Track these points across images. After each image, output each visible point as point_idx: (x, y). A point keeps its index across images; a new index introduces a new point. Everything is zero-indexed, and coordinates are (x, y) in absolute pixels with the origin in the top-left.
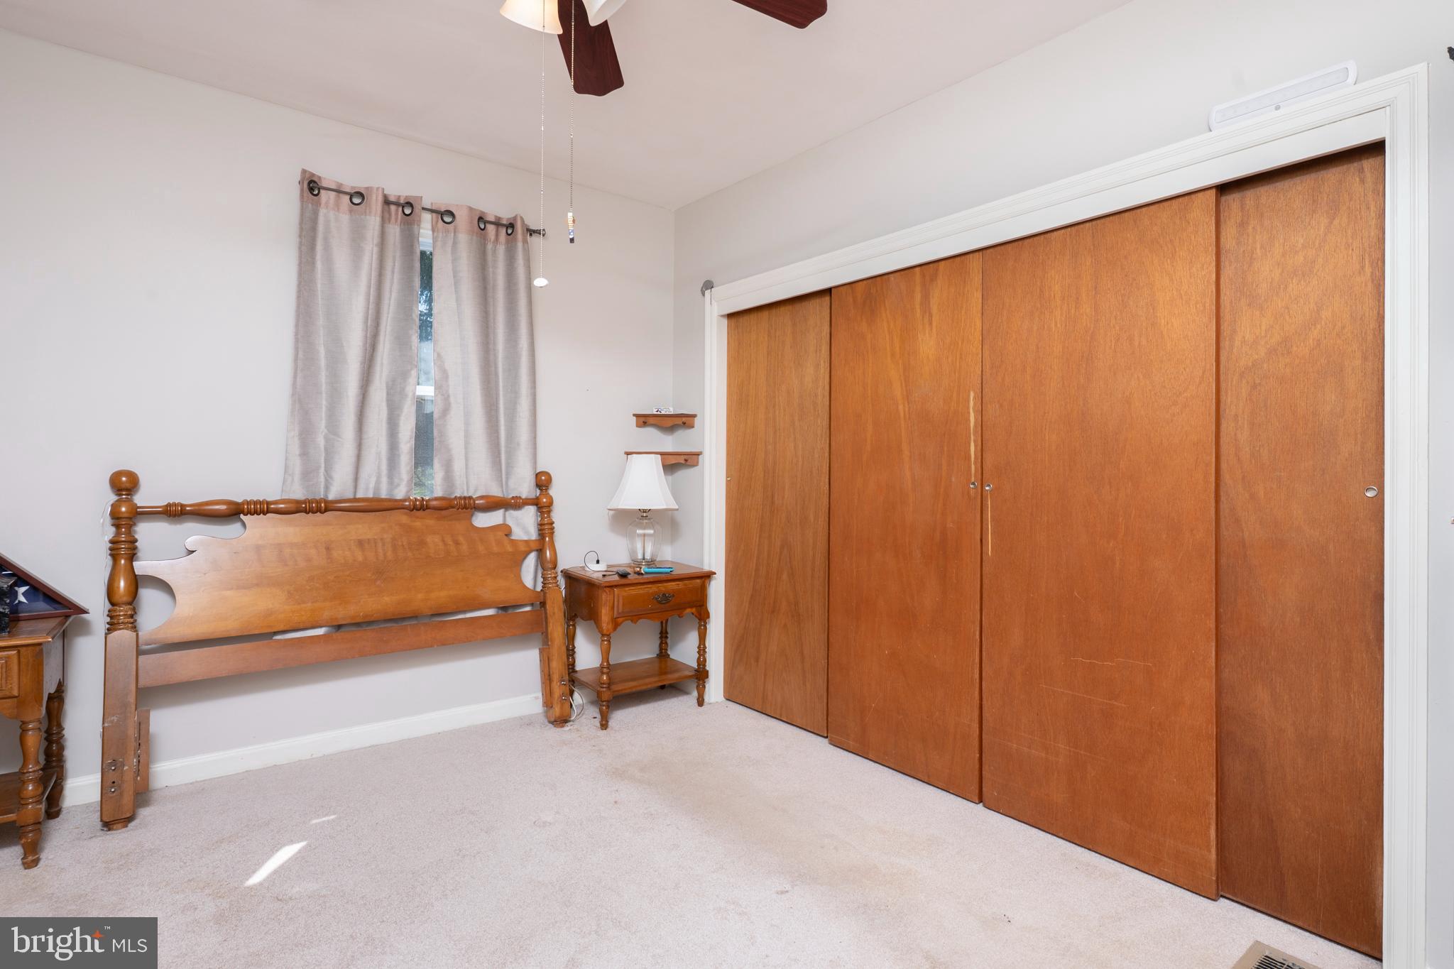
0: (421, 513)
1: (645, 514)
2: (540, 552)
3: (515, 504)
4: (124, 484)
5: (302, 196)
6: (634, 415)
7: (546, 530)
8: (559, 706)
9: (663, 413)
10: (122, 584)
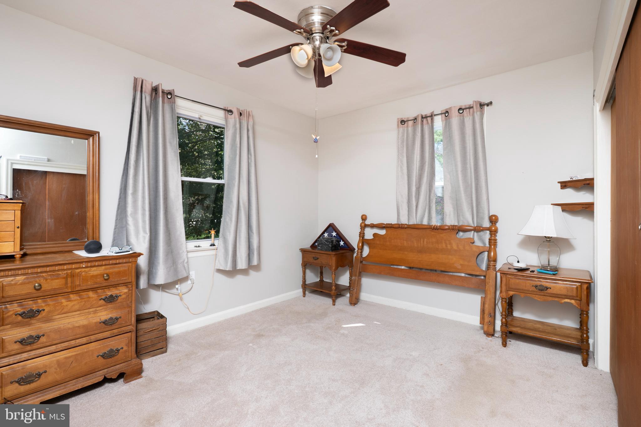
0: (436, 231)
1: (548, 239)
2: (489, 252)
3: (478, 229)
4: (364, 218)
5: (398, 125)
6: (559, 182)
7: (493, 242)
8: (487, 326)
9: (574, 179)
10: (360, 244)
